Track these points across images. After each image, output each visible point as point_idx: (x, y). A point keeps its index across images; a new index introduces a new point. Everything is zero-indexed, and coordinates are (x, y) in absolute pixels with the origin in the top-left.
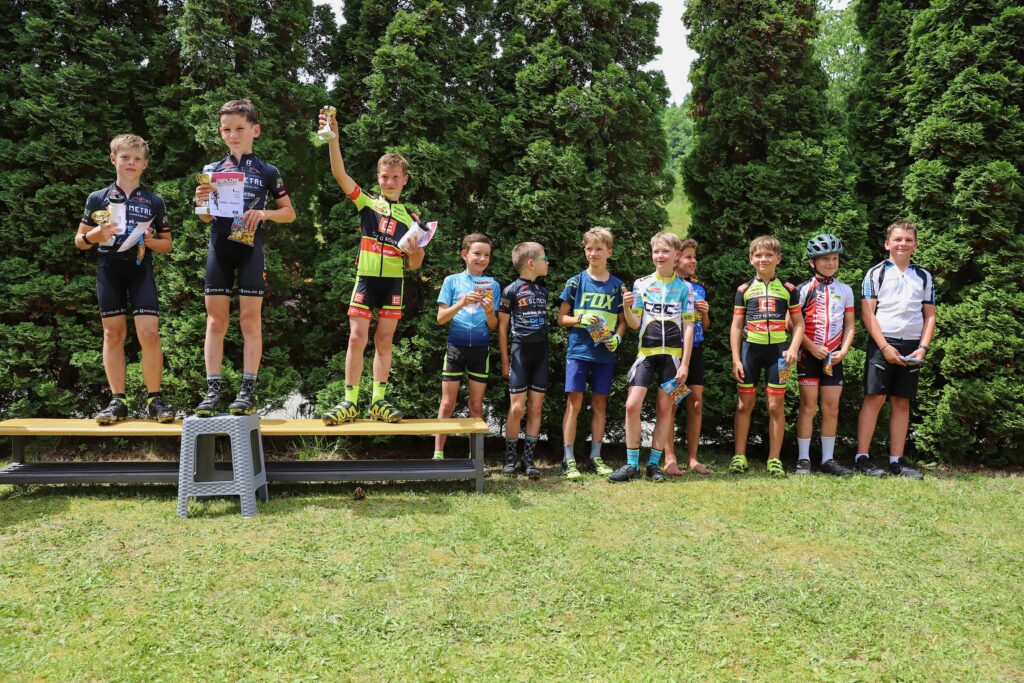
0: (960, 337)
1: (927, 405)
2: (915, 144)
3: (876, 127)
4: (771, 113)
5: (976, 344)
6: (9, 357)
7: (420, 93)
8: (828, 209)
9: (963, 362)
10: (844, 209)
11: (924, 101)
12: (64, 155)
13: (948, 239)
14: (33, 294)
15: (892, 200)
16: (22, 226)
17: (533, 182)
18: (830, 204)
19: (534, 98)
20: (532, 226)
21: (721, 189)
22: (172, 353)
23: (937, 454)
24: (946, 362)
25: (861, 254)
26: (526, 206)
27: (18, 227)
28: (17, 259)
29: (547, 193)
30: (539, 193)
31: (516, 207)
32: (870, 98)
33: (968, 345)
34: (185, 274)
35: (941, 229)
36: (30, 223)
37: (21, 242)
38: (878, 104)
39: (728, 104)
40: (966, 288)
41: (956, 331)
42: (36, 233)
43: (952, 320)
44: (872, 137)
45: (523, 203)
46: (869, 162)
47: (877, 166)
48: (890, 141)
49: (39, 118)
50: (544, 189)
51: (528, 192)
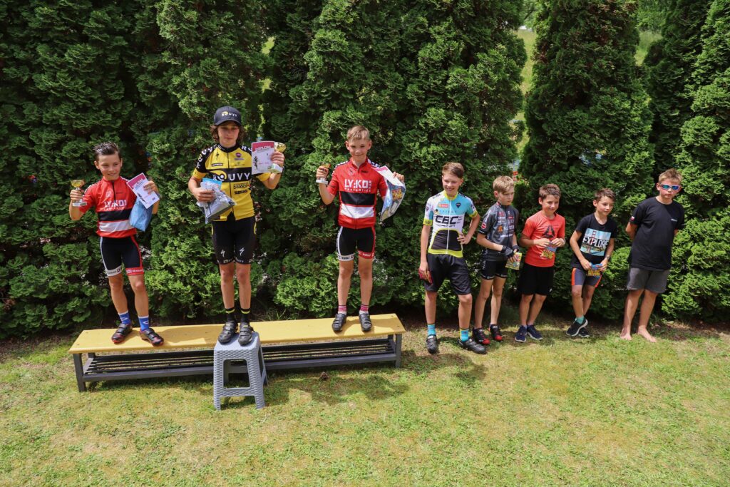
0: (704, 245)
1: (674, 285)
2: (697, 102)
3: (671, 83)
4: (597, 74)
5: (714, 251)
6: (62, 271)
7: (350, 71)
8: (629, 149)
9: (704, 262)
10: (640, 151)
11: (709, 70)
12: (80, 119)
13: (709, 177)
14: (71, 224)
15: (673, 137)
16: (55, 173)
17: (430, 137)
18: (630, 146)
19: (432, 72)
20: (427, 170)
21: (555, 129)
22: (176, 265)
23: (675, 315)
24: (691, 259)
25: (647, 183)
26: (425, 158)
27: (53, 173)
28: (56, 197)
29: (440, 148)
30: (433, 148)
31: (417, 157)
32: (670, 58)
33: (709, 252)
34: (180, 208)
35: (704, 168)
36: (60, 171)
37: (55, 184)
38: (675, 64)
39: (567, 63)
40: (714, 210)
41: (702, 239)
43: (700, 233)
44: (666, 89)
45: (422, 155)
46: (660, 109)
47: (666, 112)
48: (679, 95)
49: (58, 92)
50: (437, 144)
51: (426, 145)
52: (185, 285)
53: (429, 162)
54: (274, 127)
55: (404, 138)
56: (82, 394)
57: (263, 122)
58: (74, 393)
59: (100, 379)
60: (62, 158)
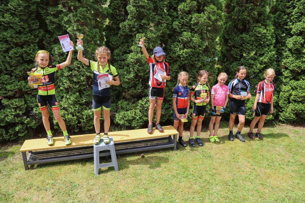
0: (297, 91)
1: (284, 108)
2: (294, 30)
3: (282, 22)
4: (253, 18)
5: (302, 93)
6: (12, 112)
7: (148, 14)
8: (266, 51)
9: (298, 98)
10: (271, 51)
11: (299, 16)
12: (18, 38)
13: (299, 62)
14: (16, 89)
15: (283, 46)
16: (6, 64)
17: (184, 46)
18: (267, 49)
19: (185, 16)
20: (183, 60)
21: (234, 42)
22: (68, 107)
23: (285, 121)
24: (292, 97)
25: (274, 65)
26: (182, 55)
27: (5, 64)
28: (7, 76)
29: (189, 50)
30: (185, 50)
31: (179, 54)
32: (281, 11)
33: (300, 94)
34: (69, 80)
35: (297, 58)
36: (9, 63)
37: (6, 70)
38: (284, 14)
39: (239, 13)
40: (301, 76)
41: (297, 89)
42: (11, 67)
43: (296, 86)
44: (280, 25)
45: (181, 53)
46: (277, 33)
47: (280, 35)
48: (285, 27)
49: (5, 23)
50: (187, 49)
51: (182, 49)
52: (73, 116)
53: (184, 56)
54: (112, 42)
55: (172, 46)
56: (27, 171)
57: (105, 40)
58: (23, 171)
59: (36, 163)
60: (9, 57)
